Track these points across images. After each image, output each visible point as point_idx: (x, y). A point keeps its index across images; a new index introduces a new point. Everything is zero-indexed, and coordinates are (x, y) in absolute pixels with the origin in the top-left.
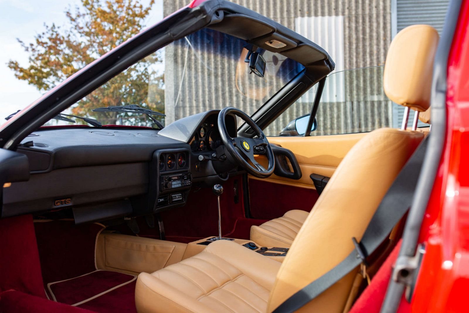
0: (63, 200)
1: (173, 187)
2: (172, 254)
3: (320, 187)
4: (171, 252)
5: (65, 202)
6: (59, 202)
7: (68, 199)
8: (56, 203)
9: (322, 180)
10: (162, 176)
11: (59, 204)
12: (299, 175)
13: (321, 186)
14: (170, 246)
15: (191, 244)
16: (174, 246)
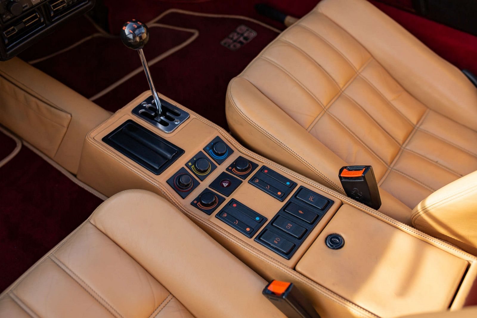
2: (67, 129)
14: (63, 114)
15: (90, 141)
16: (69, 116)
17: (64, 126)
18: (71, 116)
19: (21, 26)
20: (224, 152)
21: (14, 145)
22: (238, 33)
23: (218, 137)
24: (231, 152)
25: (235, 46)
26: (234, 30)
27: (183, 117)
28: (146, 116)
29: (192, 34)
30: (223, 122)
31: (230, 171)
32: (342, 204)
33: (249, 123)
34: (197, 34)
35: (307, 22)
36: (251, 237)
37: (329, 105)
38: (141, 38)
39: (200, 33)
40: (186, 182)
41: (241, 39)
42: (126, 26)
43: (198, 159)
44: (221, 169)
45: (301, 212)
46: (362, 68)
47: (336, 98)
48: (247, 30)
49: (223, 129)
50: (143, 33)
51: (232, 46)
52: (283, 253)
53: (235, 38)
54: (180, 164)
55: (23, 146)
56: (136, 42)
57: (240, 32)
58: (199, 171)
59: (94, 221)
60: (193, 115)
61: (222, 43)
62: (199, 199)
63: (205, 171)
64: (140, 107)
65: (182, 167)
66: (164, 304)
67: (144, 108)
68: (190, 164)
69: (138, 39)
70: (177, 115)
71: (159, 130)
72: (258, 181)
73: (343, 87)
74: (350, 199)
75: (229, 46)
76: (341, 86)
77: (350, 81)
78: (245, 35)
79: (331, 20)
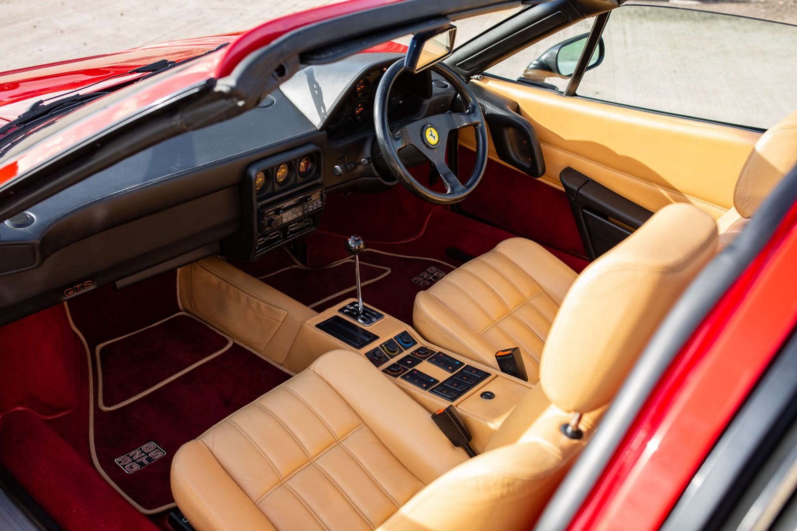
0: (78, 286)
1: (284, 222)
2: (282, 323)
3: (573, 199)
4: (281, 320)
5: (83, 287)
6: (71, 290)
7: (87, 282)
8: (65, 293)
9: (579, 189)
10: (262, 211)
11: (70, 293)
12: (540, 170)
13: (575, 198)
14: (281, 311)
15: (306, 326)
16: (286, 312)
17: (280, 322)
18: (288, 313)
19: (268, 238)
20: (410, 341)
21: (226, 342)
22: (428, 273)
23: (405, 331)
24: (415, 343)
25: (424, 283)
26: (425, 270)
27: (379, 316)
28: (349, 314)
29: (385, 271)
30: (410, 322)
31: (414, 355)
32: (497, 376)
33: (431, 321)
34: (389, 271)
35: (486, 258)
36: (426, 390)
37: (498, 321)
38: (359, 247)
39: (392, 270)
40: (380, 355)
41: (431, 278)
42: (350, 238)
43: (389, 344)
44: (406, 353)
45: (465, 378)
46: (532, 297)
47: (506, 316)
48: (438, 271)
49: (410, 327)
50: (361, 244)
51: (421, 283)
52: (449, 398)
53: (425, 276)
54: (375, 344)
55: (234, 343)
56: (356, 249)
57: (431, 272)
58: (389, 351)
59: (314, 368)
60: (387, 316)
61: (413, 280)
62: (389, 368)
63: (394, 352)
64: (345, 308)
65: (376, 346)
66: (359, 427)
67: (349, 309)
68: (383, 346)
69: (357, 248)
70: (374, 316)
71: (359, 323)
72: (434, 360)
73: (513, 309)
74: (504, 373)
75: (419, 283)
76: (511, 308)
77: (521, 305)
78: (435, 274)
79: (507, 258)
